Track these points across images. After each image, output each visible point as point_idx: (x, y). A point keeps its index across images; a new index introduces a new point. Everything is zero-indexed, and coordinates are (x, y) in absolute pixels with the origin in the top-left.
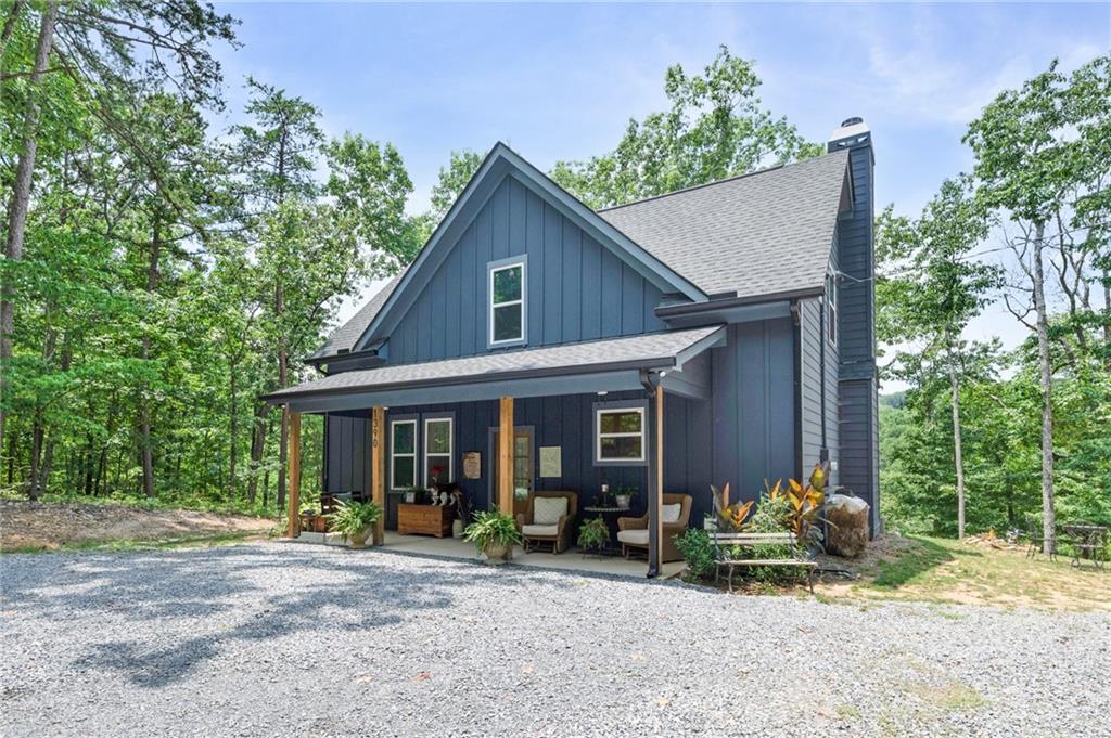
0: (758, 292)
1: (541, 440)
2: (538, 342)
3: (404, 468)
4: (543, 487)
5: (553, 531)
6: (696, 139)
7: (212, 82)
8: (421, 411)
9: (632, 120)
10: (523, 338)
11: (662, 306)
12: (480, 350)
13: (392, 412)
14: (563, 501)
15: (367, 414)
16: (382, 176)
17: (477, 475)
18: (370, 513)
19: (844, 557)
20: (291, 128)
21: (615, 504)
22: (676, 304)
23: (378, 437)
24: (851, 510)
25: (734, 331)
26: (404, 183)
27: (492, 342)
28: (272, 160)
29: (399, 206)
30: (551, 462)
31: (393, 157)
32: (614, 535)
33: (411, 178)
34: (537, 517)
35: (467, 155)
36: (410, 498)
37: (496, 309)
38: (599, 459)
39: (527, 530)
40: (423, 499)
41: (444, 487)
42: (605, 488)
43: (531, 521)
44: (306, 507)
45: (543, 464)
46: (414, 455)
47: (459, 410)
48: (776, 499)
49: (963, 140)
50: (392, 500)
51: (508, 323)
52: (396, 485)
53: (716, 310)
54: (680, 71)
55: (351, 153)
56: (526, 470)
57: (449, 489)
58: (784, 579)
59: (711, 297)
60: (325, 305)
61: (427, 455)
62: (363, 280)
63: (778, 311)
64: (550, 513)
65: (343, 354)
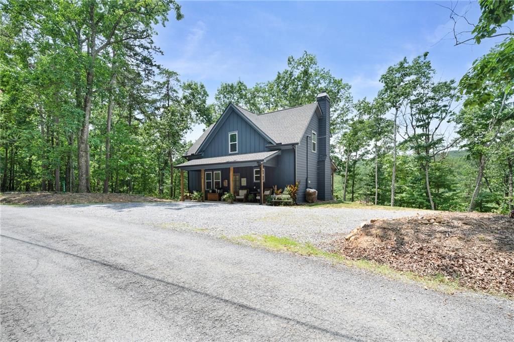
0: (287, 143)
1: (242, 177)
2: (240, 153)
3: (209, 184)
4: (242, 188)
5: (243, 197)
6: (299, 79)
7: (152, 76)
8: (213, 170)
9: (279, 72)
10: (237, 152)
11: (267, 145)
12: (227, 154)
13: (206, 170)
14: (246, 191)
15: (200, 171)
16: (199, 93)
17: (227, 186)
18: (202, 194)
19: (309, 203)
20: (170, 79)
21: (257, 191)
22: (270, 145)
23: (203, 176)
24: (310, 192)
25: (283, 151)
26: (206, 94)
27: (230, 152)
28: (165, 90)
29: (204, 102)
30: (244, 182)
31: (202, 86)
32: (255, 198)
33: (208, 93)
34: (240, 194)
35: (226, 84)
36: (211, 191)
37: (231, 144)
38: (255, 181)
39: (237, 197)
40: (214, 192)
41: (218, 188)
42: (255, 187)
43: (238, 195)
44: (185, 194)
45: (242, 182)
46: (211, 181)
47: (222, 170)
48: (288, 188)
49: (380, 81)
50: (207, 192)
51: (233, 147)
52: (207, 188)
53: (278, 147)
54: (292, 58)
55: (189, 86)
56: (238, 183)
57: (220, 189)
58: (286, 204)
59: (277, 144)
60: (181, 133)
61: (214, 181)
62: (193, 124)
63: (291, 147)
64: (242, 193)
65: (193, 155)
